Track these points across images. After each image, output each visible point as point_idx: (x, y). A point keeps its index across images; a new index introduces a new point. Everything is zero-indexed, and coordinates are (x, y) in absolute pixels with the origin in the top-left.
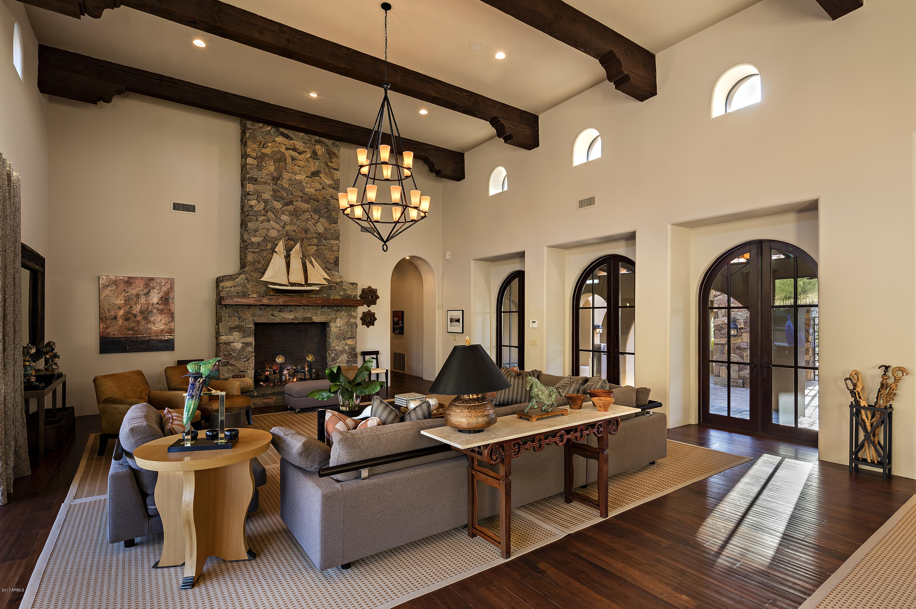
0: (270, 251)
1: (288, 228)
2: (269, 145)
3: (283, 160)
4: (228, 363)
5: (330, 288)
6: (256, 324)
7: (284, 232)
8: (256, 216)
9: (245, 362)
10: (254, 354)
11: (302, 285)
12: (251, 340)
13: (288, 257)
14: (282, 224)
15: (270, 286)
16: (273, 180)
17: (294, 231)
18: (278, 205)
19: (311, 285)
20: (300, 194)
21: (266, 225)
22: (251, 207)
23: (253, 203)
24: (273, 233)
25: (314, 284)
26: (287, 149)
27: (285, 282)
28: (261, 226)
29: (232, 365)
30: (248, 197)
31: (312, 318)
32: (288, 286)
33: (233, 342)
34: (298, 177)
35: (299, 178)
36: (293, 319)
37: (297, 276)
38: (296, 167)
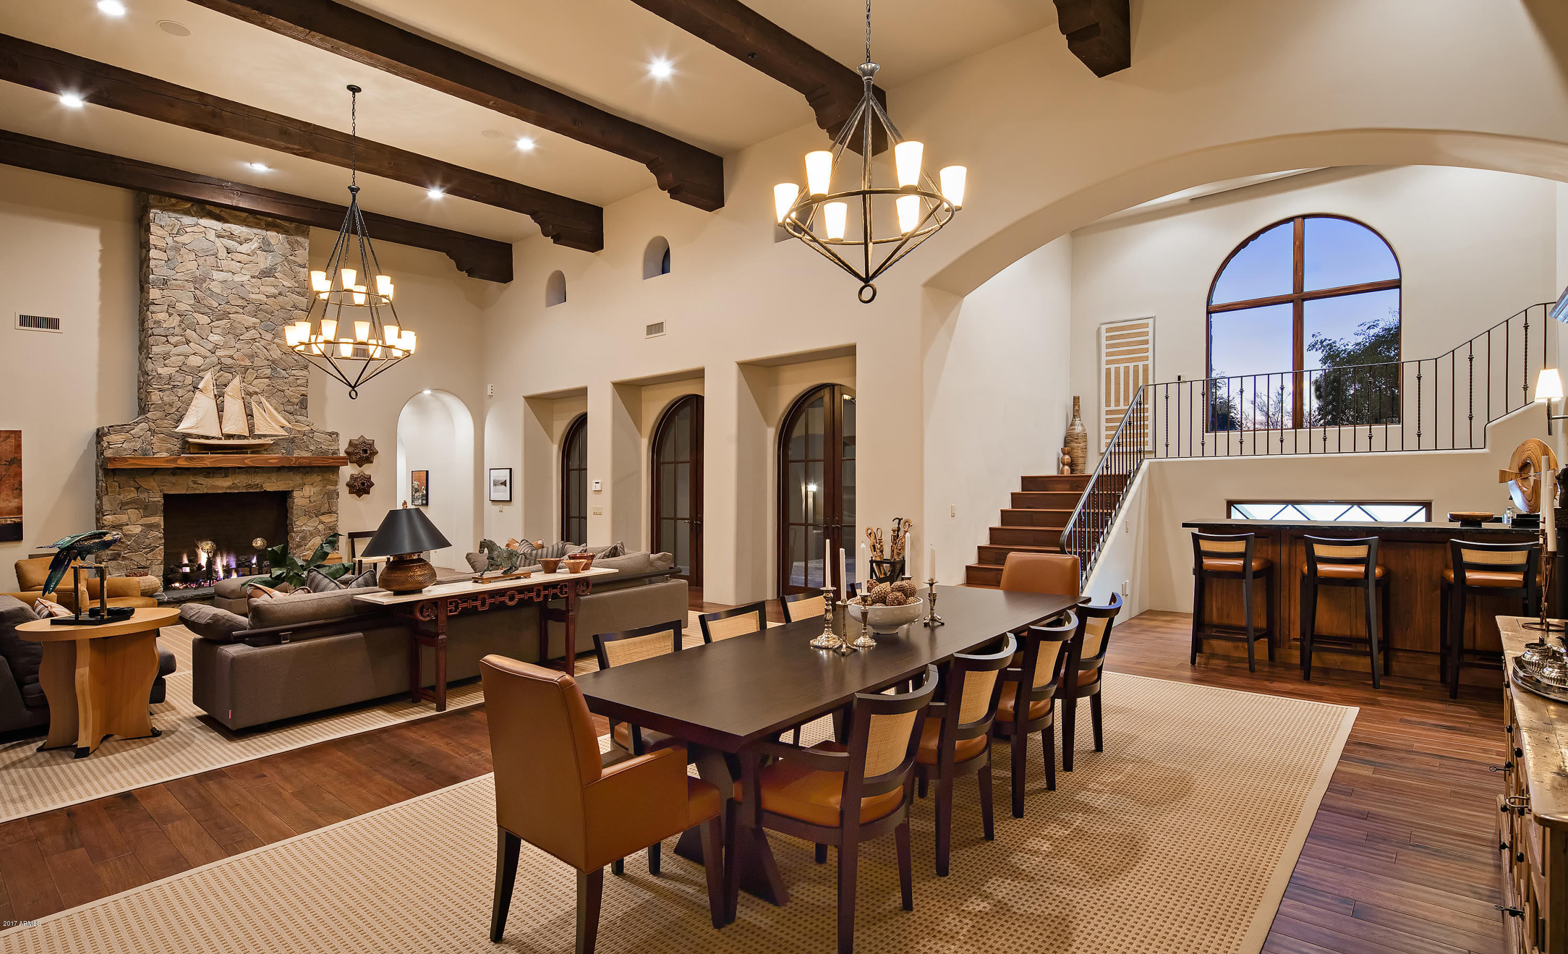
0: (191, 388)
1: (219, 353)
2: (188, 230)
3: (212, 252)
4: (119, 555)
5: (292, 441)
6: (166, 497)
7: (215, 359)
8: (166, 336)
9: (147, 553)
10: (163, 541)
11: (245, 437)
12: (159, 519)
13: (219, 396)
14: (210, 346)
15: (190, 440)
16: (194, 282)
17: (231, 357)
18: (204, 320)
19: (260, 437)
20: (240, 302)
21: (183, 349)
22: (158, 322)
23: (162, 316)
24: (195, 361)
25: (265, 436)
26: (219, 236)
27: (215, 432)
28: (174, 351)
29: (124, 558)
30: (152, 308)
31: (262, 486)
32: (221, 439)
33: (127, 525)
34: (237, 278)
35: (240, 280)
36: (229, 487)
37: (235, 424)
38: (233, 262)
